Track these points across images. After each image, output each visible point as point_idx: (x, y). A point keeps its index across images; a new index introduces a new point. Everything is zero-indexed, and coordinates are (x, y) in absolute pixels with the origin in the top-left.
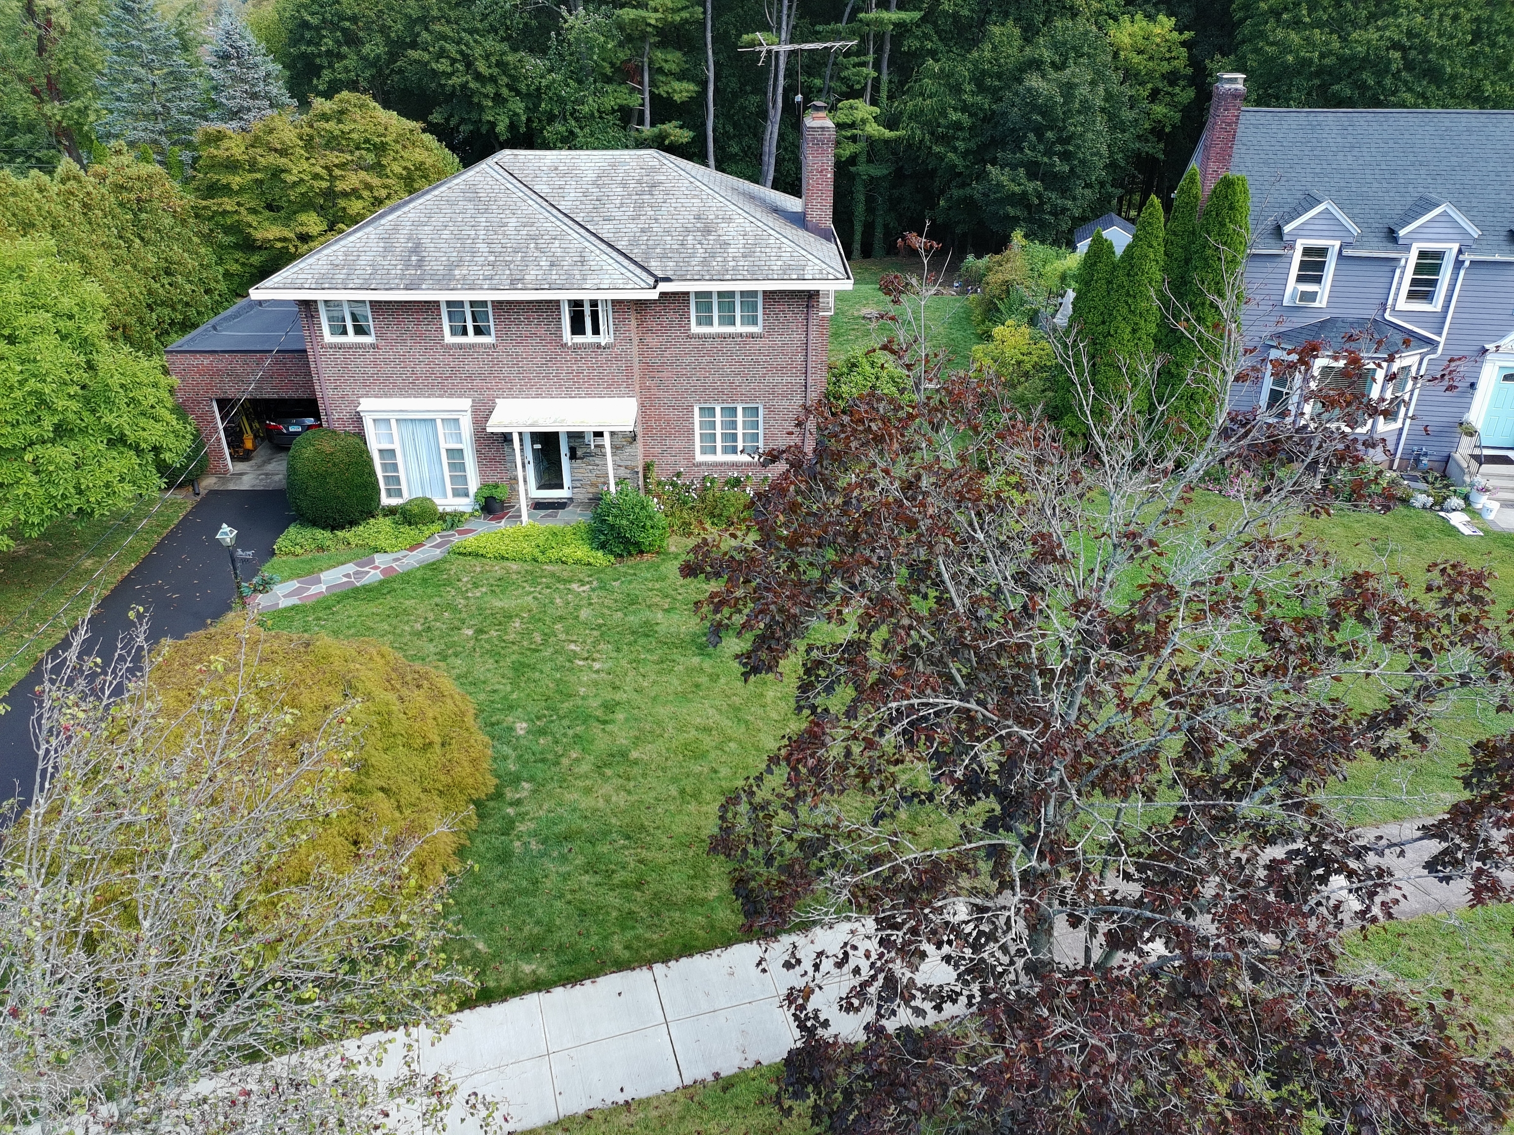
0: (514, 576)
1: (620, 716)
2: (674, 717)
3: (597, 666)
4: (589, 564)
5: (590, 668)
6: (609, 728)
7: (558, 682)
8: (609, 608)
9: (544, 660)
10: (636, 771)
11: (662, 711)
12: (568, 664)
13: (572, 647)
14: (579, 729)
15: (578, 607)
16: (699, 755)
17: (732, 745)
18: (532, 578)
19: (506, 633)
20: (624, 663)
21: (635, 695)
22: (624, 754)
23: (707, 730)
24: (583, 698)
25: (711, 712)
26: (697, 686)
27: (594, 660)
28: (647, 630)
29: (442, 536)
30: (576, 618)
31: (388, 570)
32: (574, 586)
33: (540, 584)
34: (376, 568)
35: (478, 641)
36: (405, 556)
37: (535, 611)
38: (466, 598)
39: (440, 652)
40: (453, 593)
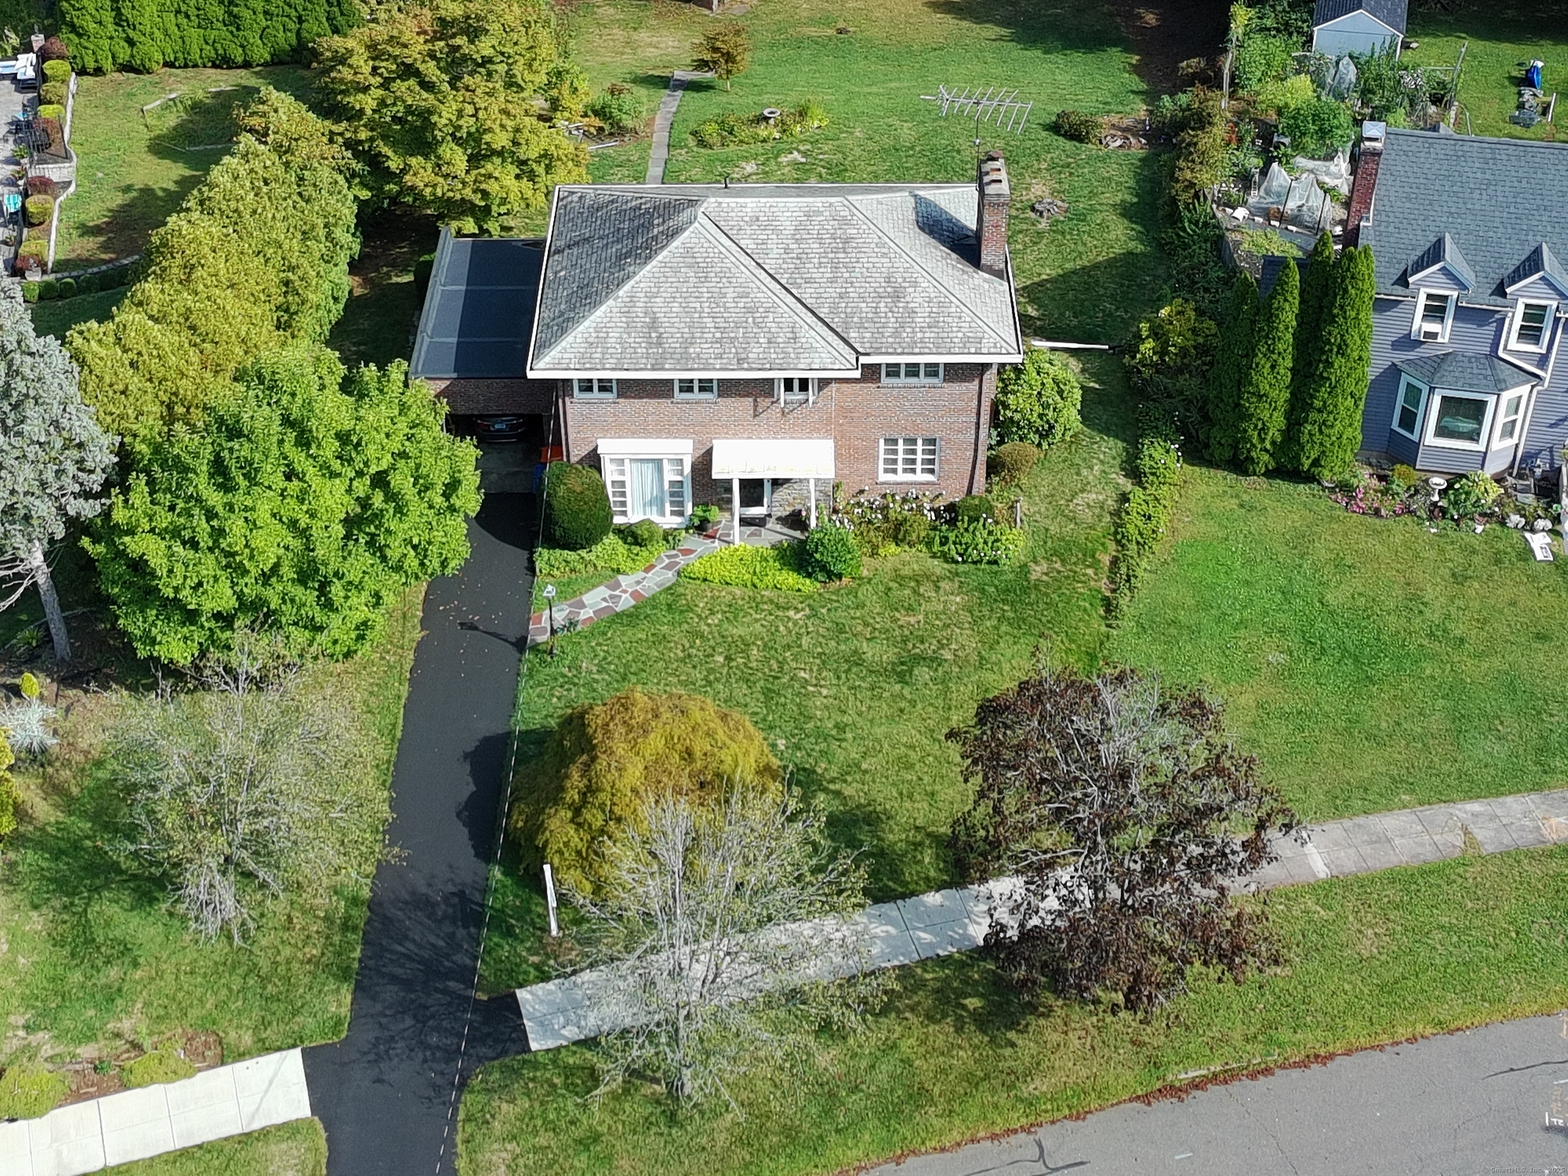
0: (740, 602)
1: (849, 736)
2: (888, 736)
3: (825, 692)
4: (799, 590)
5: (820, 693)
6: (844, 744)
7: (799, 705)
8: (823, 636)
9: (784, 686)
10: (868, 777)
11: (879, 731)
12: (803, 691)
13: (802, 674)
14: (823, 745)
15: (799, 636)
16: (909, 766)
17: (931, 759)
18: (756, 604)
19: (749, 661)
20: (844, 689)
21: (858, 719)
22: (858, 766)
23: (912, 747)
24: (820, 720)
25: (913, 732)
26: (902, 711)
27: (821, 686)
28: (856, 660)
29: (668, 557)
30: (800, 646)
31: (635, 594)
32: (791, 613)
33: (763, 610)
34: (625, 592)
35: (731, 668)
36: (644, 579)
37: (766, 639)
38: (709, 625)
39: (706, 679)
40: (696, 620)
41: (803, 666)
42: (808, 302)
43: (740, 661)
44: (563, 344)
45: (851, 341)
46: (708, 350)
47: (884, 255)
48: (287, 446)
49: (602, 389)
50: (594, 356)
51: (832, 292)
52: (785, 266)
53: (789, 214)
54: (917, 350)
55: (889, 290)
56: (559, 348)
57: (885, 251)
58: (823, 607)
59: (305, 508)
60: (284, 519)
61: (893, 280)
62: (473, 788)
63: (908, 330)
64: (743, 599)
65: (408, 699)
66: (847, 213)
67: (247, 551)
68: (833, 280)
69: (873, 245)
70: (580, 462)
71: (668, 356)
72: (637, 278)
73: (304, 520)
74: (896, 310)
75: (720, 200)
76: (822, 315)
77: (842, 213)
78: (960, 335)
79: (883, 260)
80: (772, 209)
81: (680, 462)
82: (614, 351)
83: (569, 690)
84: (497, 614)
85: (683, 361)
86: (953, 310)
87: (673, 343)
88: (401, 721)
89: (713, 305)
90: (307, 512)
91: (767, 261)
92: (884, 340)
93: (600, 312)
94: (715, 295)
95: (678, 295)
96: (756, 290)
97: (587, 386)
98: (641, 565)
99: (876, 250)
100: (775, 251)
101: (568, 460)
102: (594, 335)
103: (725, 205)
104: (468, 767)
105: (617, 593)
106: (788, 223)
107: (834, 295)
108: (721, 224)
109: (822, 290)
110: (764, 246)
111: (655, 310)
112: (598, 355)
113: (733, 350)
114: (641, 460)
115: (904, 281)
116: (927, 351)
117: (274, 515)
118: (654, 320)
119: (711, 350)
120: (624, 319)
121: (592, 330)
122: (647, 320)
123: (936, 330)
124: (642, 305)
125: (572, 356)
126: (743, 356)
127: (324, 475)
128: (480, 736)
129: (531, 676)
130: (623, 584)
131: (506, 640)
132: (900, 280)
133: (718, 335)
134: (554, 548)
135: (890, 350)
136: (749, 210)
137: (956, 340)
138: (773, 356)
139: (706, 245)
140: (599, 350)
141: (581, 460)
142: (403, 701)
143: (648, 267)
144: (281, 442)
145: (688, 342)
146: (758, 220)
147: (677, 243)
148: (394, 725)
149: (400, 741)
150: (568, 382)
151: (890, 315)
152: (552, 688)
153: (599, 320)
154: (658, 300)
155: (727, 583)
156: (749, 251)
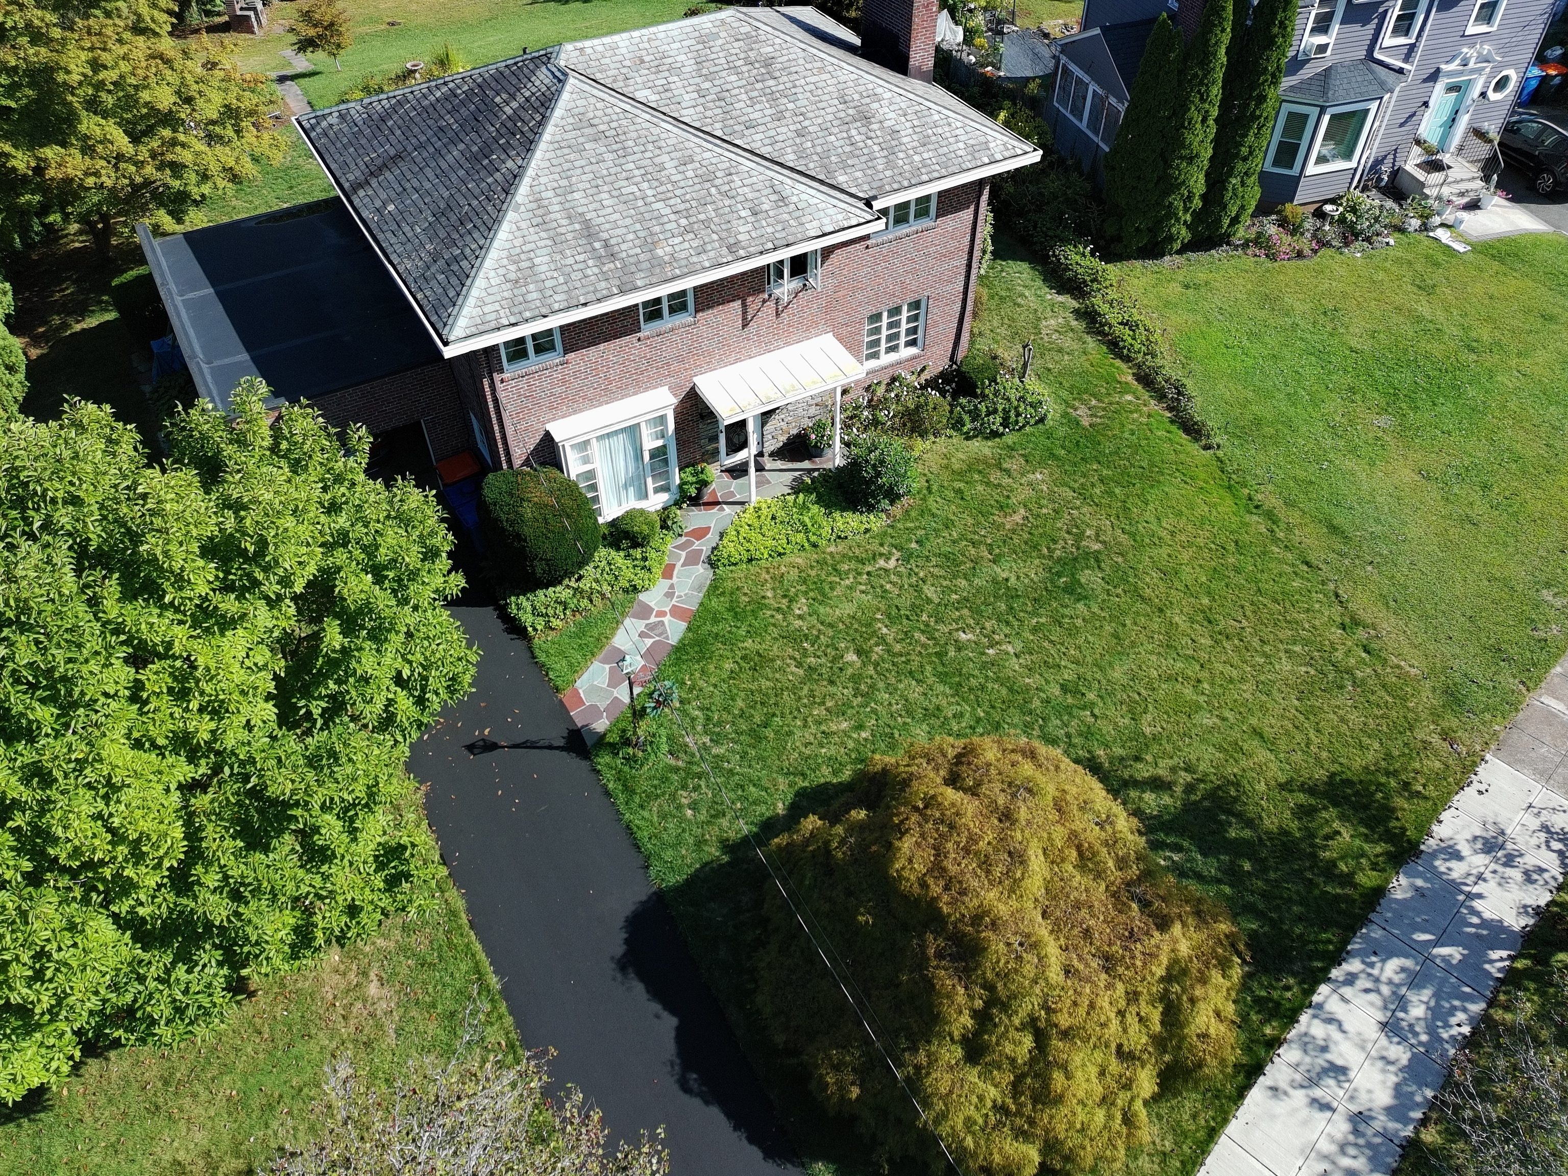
0: (813, 572)
1: (1092, 696)
2: (1133, 677)
3: (1009, 649)
4: (868, 531)
5: (1007, 653)
6: (1097, 711)
7: (999, 680)
8: (944, 578)
9: (958, 661)
10: (1166, 746)
11: (1117, 675)
12: (984, 658)
13: (964, 636)
15: (916, 588)
18: (832, 567)
20: (1028, 635)
21: (1081, 669)
22: (1140, 734)
23: (1172, 679)
24: (1040, 690)
26: (1115, 636)
27: (1000, 644)
28: (1005, 592)
29: (680, 547)
30: (929, 601)
31: (676, 612)
32: (881, 563)
33: (847, 573)
34: (663, 614)
35: (876, 664)
36: (672, 587)
37: (883, 608)
38: (800, 617)
39: (857, 693)
40: (780, 617)
41: (955, 626)
42: (764, 151)
43: (878, 649)
44: (474, 292)
45: (844, 186)
46: (683, 246)
47: (822, 70)
48: (112, 608)
49: (540, 349)
50: (529, 297)
51: (785, 131)
52: (709, 113)
53: (678, 45)
54: (925, 178)
55: (851, 112)
56: (471, 301)
57: (819, 64)
58: (910, 541)
59: (194, 705)
60: (161, 741)
61: (847, 98)
62: (673, 1021)
63: (901, 155)
64: (812, 567)
65: (469, 911)
66: (748, 28)
67: (122, 850)
68: (779, 117)
69: (801, 61)
70: (527, 463)
71: (633, 268)
72: (530, 172)
73: (203, 728)
74: (872, 134)
75: (579, 45)
76: (791, 164)
77: (742, 30)
78: (961, 145)
79: (824, 77)
80: (654, 44)
81: (662, 419)
82: (554, 282)
83: (696, 788)
84: (513, 715)
85: (657, 270)
86: (936, 117)
87: (628, 248)
88: (482, 956)
89: (655, 184)
90: (201, 710)
91: (684, 112)
92: (881, 176)
93: (504, 234)
94: (650, 169)
95: (600, 182)
96: (698, 150)
97: (517, 349)
98: (657, 571)
99: (808, 66)
100: (687, 97)
101: (510, 465)
102: (513, 268)
103: (589, 51)
104: (639, 988)
105: (653, 619)
106: (683, 57)
107: (790, 134)
108: (598, 76)
109: (772, 133)
110: (669, 94)
111: (580, 210)
112: (535, 295)
113: (715, 237)
114: (608, 435)
115: (862, 97)
116: (936, 175)
117: (138, 745)
118: (587, 224)
119: (686, 245)
120: (543, 235)
121: (505, 262)
122: (577, 226)
123: (931, 147)
124: (557, 208)
125: (497, 306)
126: (732, 241)
127: (207, 630)
128: (620, 922)
129: (629, 790)
130: (652, 604)
131: (551, 747)
132: (856, 97)
133: (683, 222)
134: (533, 590)
135: (896, 186)
136: (624, 51)
137: (960, 153)
138: (770, 230)
139: (599, 105)
140: (532, 287)
141: (528, 459)
142: (464, 919)
143: (538, 154)
144: (94, 603)
145: (649, 244)
146: (642, 62)
147: (558, 113)
148: (477, 970)
149: (505, 993)
150: (490, 352)
151: (869, 142)
152: (673, 796)
153: (508, 245)
154: (576, 195)
155: (780, 554)
156: (653, 105)
